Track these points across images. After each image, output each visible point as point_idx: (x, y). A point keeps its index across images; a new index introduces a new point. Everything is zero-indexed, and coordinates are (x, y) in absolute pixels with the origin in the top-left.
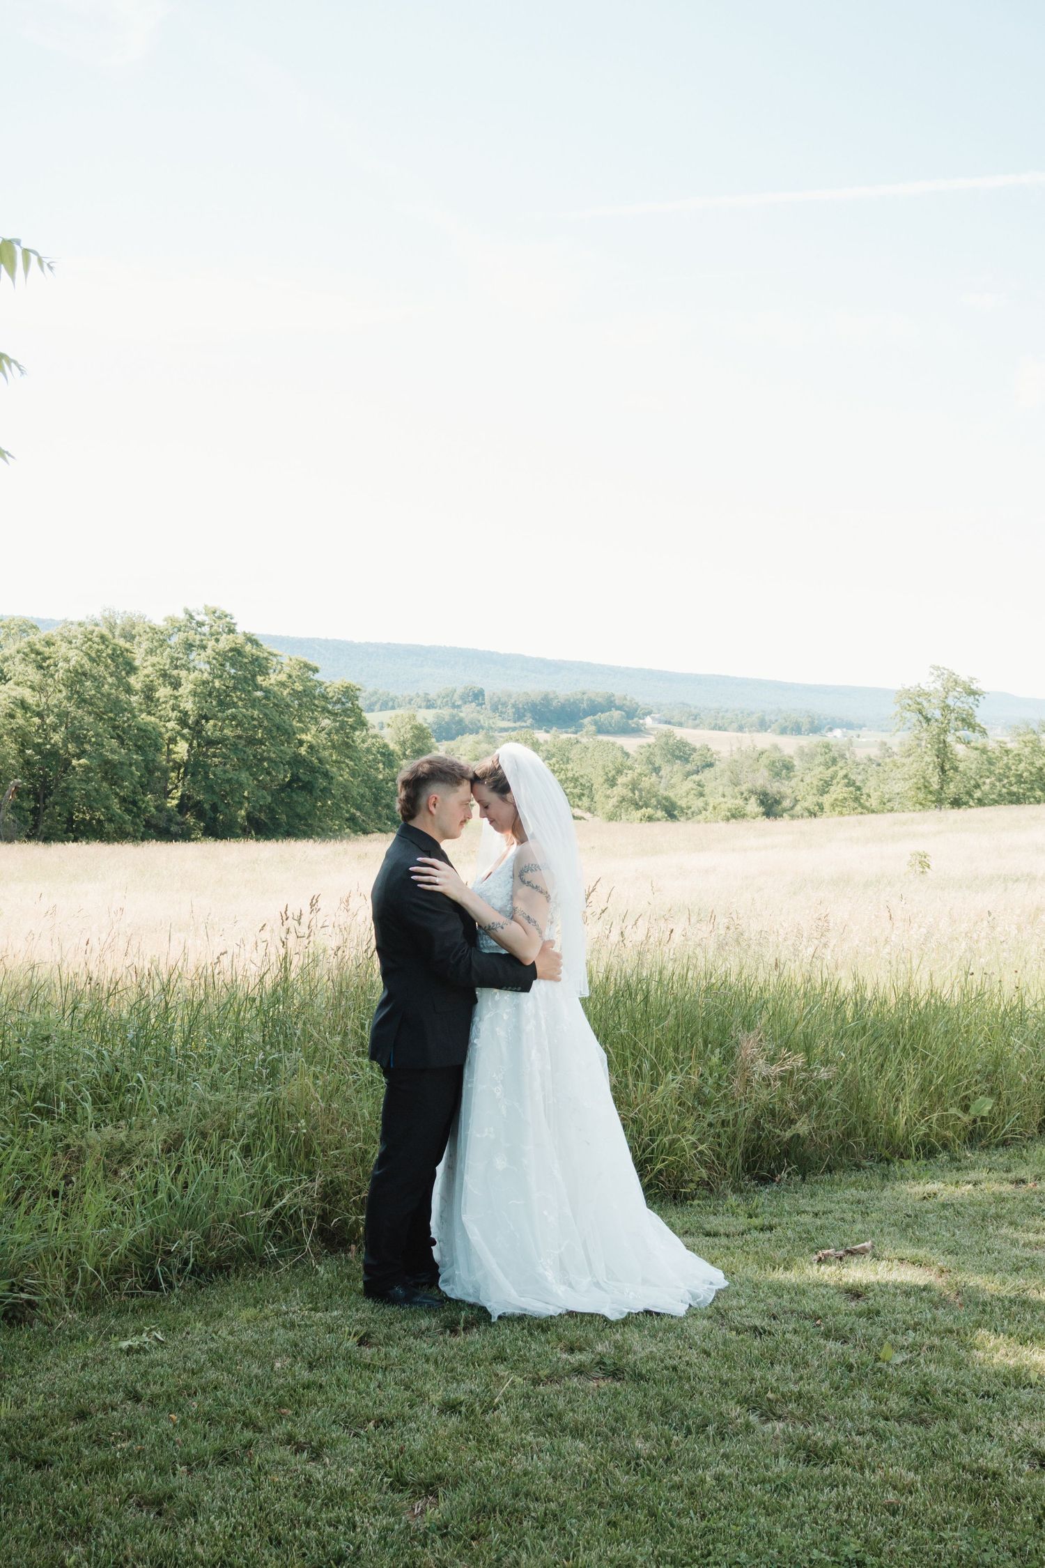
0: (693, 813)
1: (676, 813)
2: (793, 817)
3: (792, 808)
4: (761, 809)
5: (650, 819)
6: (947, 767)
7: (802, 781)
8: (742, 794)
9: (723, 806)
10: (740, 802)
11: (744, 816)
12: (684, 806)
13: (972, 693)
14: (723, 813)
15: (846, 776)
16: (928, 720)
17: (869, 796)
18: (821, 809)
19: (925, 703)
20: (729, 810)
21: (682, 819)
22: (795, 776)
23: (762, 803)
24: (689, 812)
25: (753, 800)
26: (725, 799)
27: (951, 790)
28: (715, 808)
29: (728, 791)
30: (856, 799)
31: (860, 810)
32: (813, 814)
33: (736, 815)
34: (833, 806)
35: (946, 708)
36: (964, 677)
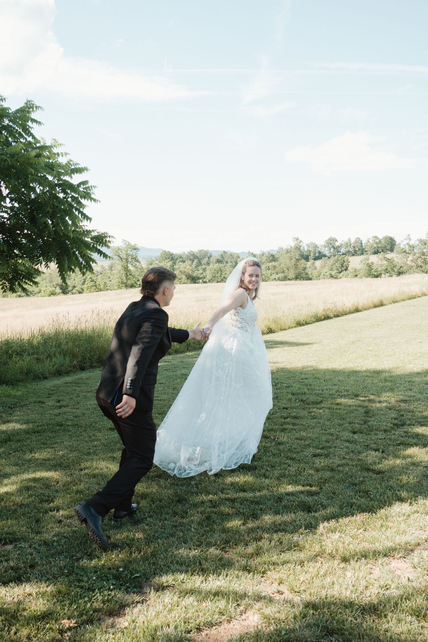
0: (35, 293)
1: (29, 293)
2: (73, 294)
3: (72, 290)
4: (61, 291)
5: (20, 296)
6: (128, 274)
7: (74, 280)
8: (54, 286)
9: (48, 290)
10: (54, 289)
11: (56, 294)
12: (32, 291)
13: (135, 249)
14: (48, 293)
15: (91, 278)
16: (121, 258)
17: (99, 285)
18: (83, 290)
19: (120, 253)
20: (50, 292)
21: (31, 296)
22: (71, 278)
23: (61, 289)
24: (34, 293)
25: (58, 288)
26: (48, 288)
27: (129, 282)
28: (44, 291)
29: (48, 285)
30: (96, 286)
31: (97, 290)
32: (80, 293)
33: (53, 294)
34: (87, 289)
35: (127, 255)
36: (133, 243)
